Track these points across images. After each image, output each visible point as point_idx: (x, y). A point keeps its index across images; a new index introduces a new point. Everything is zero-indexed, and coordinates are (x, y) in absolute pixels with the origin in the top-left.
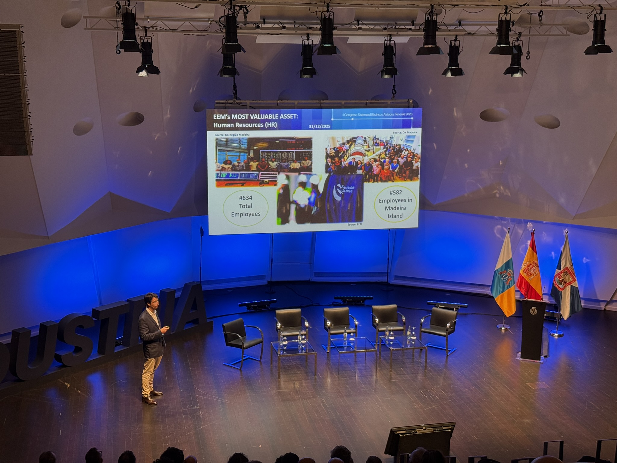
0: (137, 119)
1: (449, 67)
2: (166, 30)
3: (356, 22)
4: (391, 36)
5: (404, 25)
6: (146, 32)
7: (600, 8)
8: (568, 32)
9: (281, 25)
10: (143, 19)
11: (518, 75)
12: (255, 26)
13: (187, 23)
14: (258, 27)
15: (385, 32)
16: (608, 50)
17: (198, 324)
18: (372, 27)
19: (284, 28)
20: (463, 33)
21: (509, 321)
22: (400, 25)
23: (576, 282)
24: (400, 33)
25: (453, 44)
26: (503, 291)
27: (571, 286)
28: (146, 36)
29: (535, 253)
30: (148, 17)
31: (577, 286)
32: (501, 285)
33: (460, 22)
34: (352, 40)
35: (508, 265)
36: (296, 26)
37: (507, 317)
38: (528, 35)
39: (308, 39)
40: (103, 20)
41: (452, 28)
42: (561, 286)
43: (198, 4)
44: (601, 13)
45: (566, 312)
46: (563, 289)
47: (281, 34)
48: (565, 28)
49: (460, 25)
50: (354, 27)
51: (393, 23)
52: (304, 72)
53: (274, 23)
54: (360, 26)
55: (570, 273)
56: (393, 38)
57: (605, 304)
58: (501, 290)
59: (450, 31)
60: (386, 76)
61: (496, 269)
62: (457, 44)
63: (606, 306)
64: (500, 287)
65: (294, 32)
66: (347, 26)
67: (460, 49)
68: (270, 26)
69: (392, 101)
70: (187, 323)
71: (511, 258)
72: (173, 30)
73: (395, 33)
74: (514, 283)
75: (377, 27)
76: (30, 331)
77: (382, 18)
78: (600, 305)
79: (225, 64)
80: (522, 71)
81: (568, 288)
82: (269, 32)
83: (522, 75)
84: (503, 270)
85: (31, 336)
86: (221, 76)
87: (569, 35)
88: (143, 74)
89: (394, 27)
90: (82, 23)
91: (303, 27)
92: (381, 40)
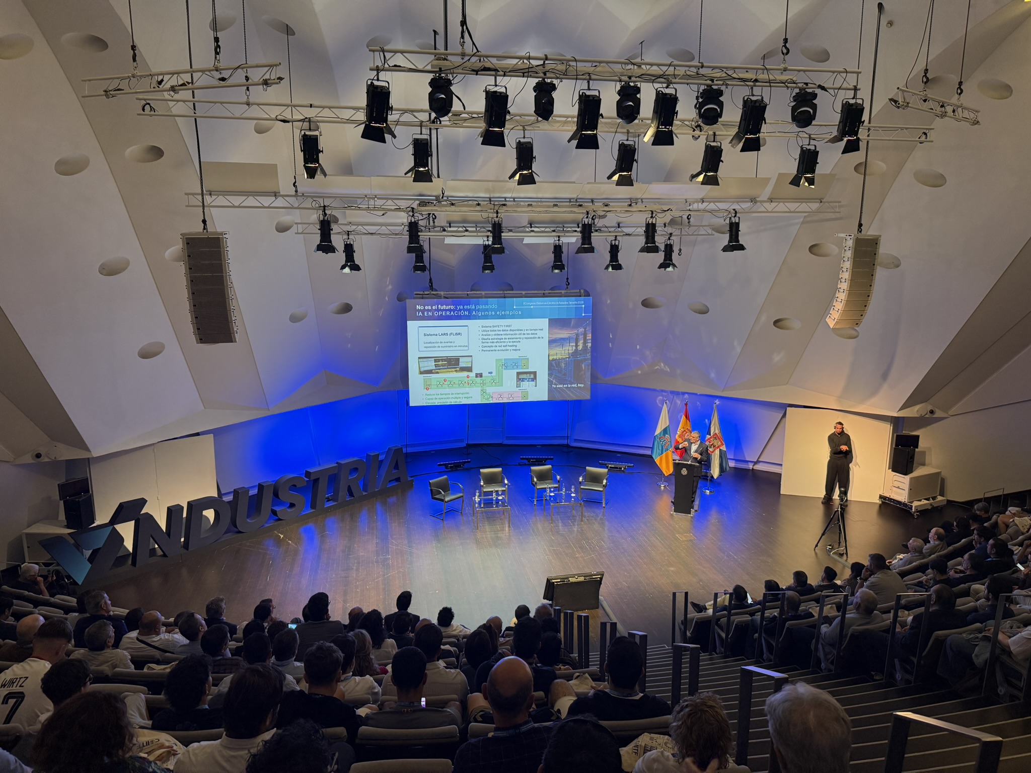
0: (347, 308)
1: (610, 263)
2: (365, 234)
3: (529, 225)
4: (559, 237)
5: (571, 227)
6: (348, 235)
7: (734, 212)
8: (713, 232)
9: (464, 229)
10: (346, 224)
11: (670, 269)
12: (442, 229)
13: (384, 228)
14: (444, 230)
15: (554, 234)
16: (742, 248)
17: (400, 482)
18: (543, 229)
19: (467, 231)
20: (622, 234)
21: (667, 479)
22: (567, 227)
23: (724, 446)
24: (567, 234)
25: (613, 244)
26: (662, 453)
27: (720, 449)
28: (348, 239)
29: (688, 421)
30: (350, 223)
31: (725, 450)
32: (660, 448)
33: (619, 225)
34: (527, 241)
35: (665, 431)
36: (478, 229)
37: (666, 475)
38: (679, 235)
39: (488, 240)
40: (311, 225)
41: (612, 229)
42: (711, 450)
43: (384, 212)
44: (735, 216)
45: (715, 472)
46: (713, 452)
47: (464, 236)
48: (710, 228)
49: (619, 227)
50: (527, 230)
51: (561, 226)
52: (485, 268)
53: (459, 227)
54: (532, 229)
55: (719, 438)
56: (562, 239)
57: (753, 464)
58: (660, 453)
59: (610, 232)
60: (556, 271)
61: (656, 434)
62: (617, 244)
63: (753, 466)
64: (659, 449)
65: (475, 234)
66: (520, 229)
67: (620, 247)
68: (455, 229)
69: (566, 291)
70: (390, 481)
71: (668, 424)
72: (372, 234)
73: (563, 234)
74: (671, 447)
75: (547, 230)
76: (249, 491)
77: (552, 222)
78: (748, 465)
79: (416, 262)
80: (674, 266)
81: (717, 452)
82: (454, 234)
83: (674, 269)
84: (662, 435)
85: (250, 495)
86: (414, 272)
87: (714, 235)
88: (347, 270)
89: (562, 229)
90: (294, 229)
91: (484, 230)
92: (551, 240)
